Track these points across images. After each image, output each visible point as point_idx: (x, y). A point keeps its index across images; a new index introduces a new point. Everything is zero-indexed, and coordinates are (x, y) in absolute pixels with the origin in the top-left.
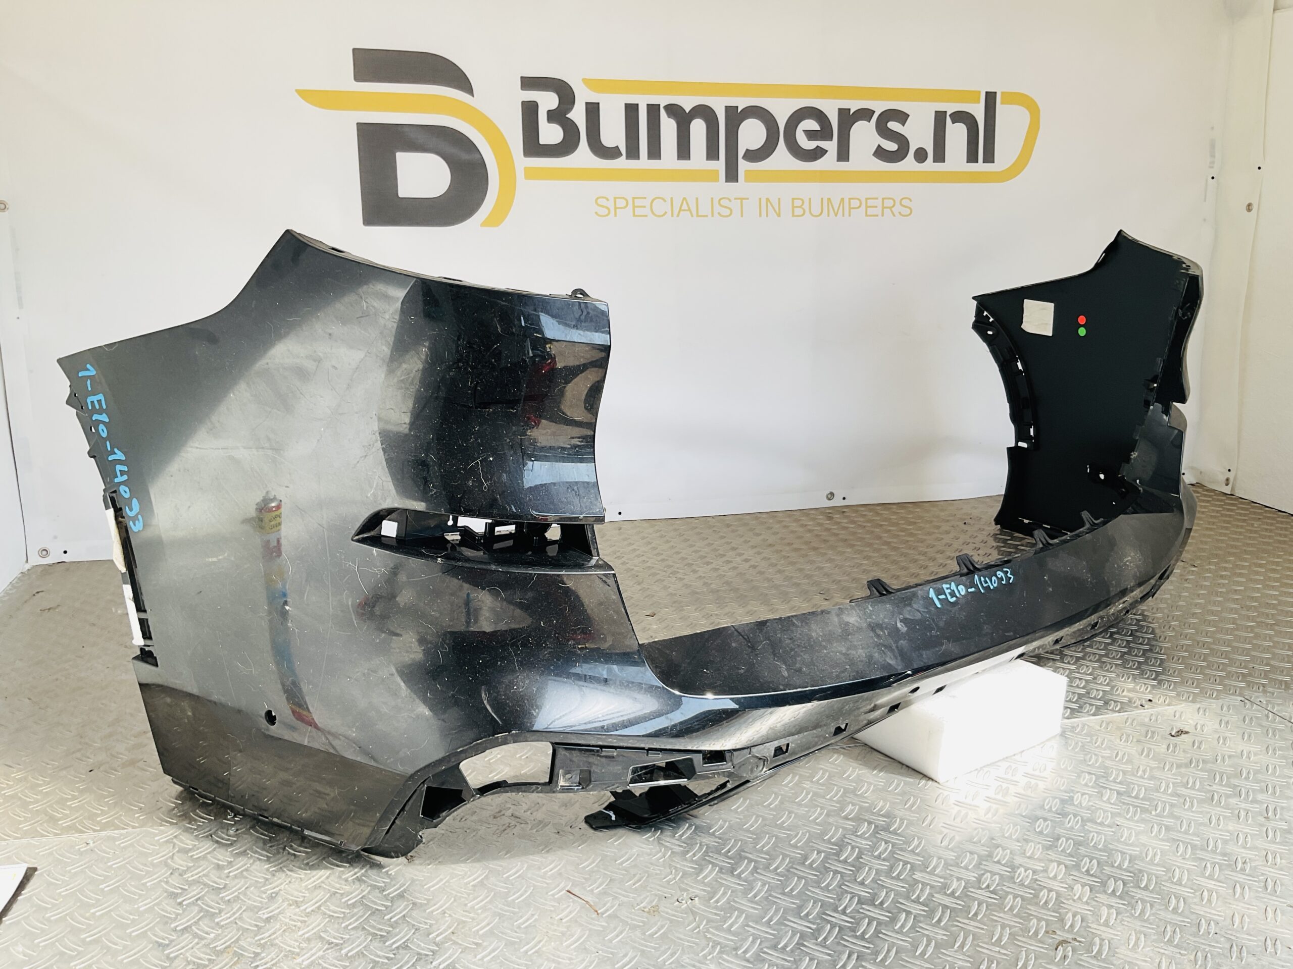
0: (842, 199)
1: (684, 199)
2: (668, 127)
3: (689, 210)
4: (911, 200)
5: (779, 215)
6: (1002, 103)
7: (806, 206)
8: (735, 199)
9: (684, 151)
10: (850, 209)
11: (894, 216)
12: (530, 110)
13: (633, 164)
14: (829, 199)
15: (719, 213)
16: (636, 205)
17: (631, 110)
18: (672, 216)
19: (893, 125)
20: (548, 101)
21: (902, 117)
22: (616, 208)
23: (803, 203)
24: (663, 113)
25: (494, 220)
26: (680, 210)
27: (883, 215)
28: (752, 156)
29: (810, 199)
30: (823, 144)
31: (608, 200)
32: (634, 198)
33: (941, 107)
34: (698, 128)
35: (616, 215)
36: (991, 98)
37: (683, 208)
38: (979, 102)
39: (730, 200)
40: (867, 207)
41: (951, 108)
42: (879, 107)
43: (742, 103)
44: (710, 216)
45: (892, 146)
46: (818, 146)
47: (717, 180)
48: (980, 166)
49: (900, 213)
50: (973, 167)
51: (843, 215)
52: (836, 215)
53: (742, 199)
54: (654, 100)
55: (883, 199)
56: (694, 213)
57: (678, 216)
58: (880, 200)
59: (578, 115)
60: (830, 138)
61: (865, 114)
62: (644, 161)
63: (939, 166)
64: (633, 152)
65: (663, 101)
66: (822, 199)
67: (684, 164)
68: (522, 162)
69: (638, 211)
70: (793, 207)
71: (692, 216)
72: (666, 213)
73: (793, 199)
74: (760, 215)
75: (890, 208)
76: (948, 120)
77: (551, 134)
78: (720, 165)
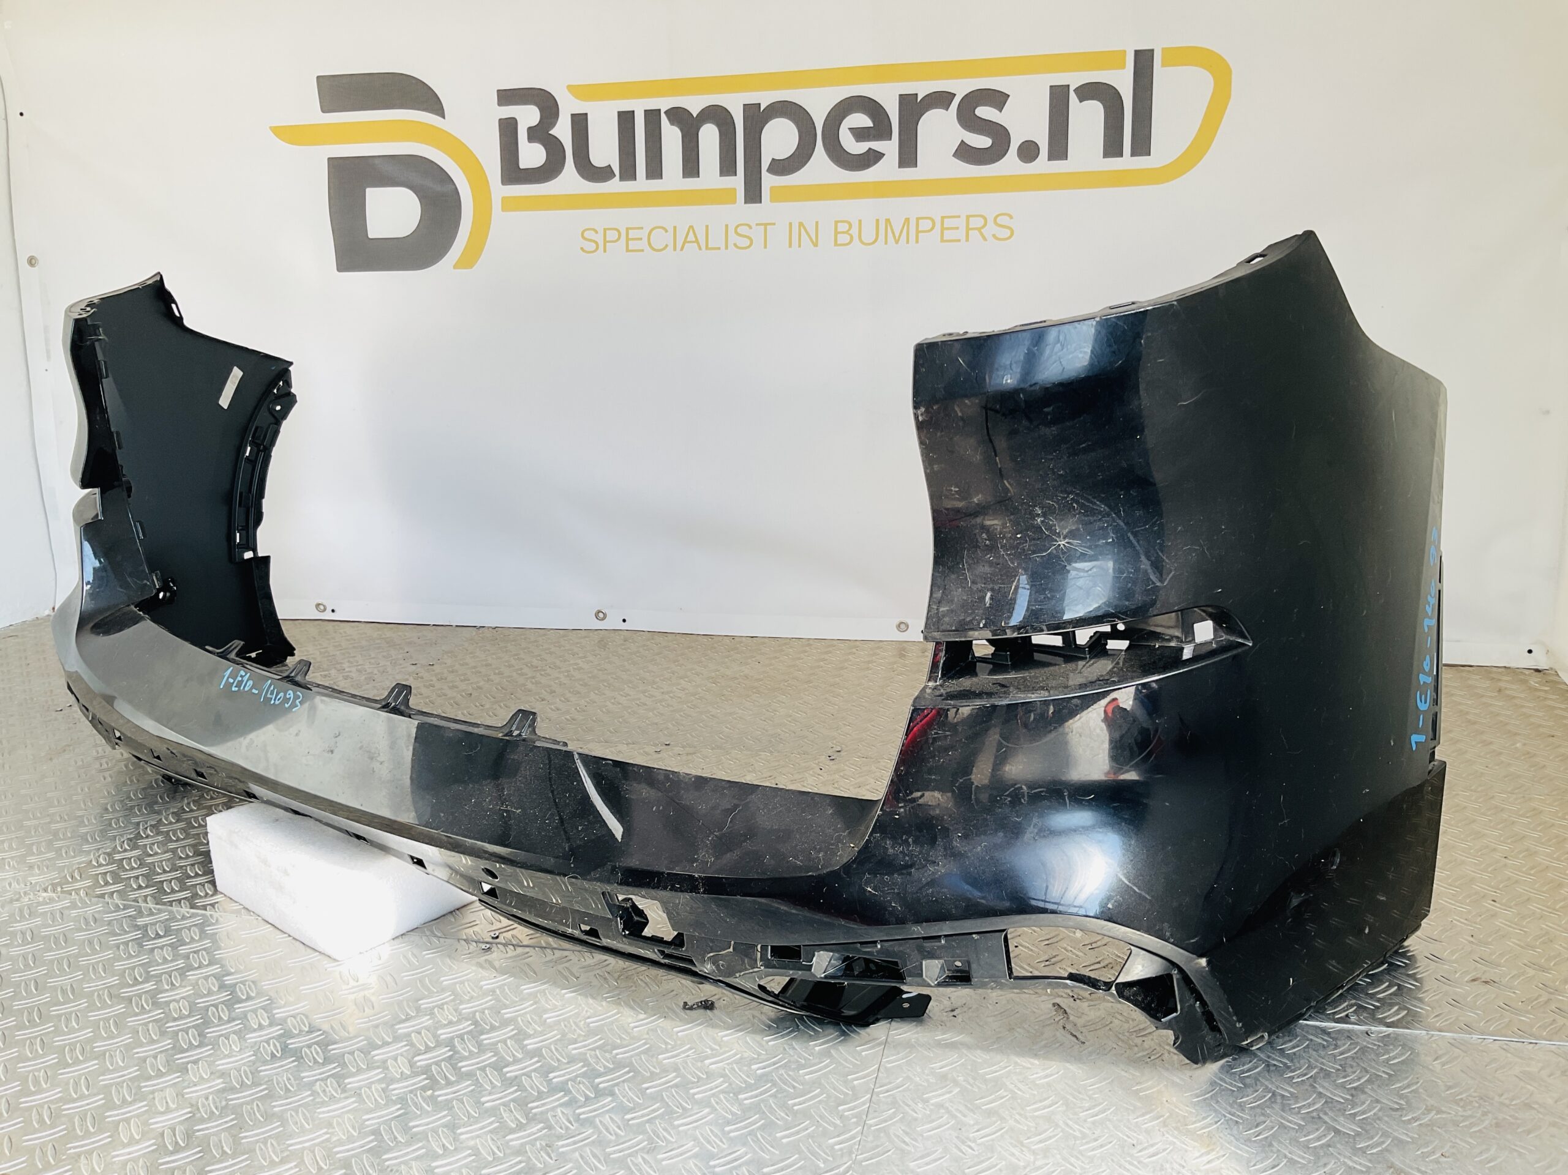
0: (907, 220)
1: (691, 227)
2: (671, 137)
3: (697, 241)
4: (1011, 217)
5: (816, 245)
6: (1163, 66)
7: (854, 231)
8: (757, 225)
9: (691, 167)
10: (918, 232)
11: (985, 239)
12: (508, 128)
13: (628, 186)
14: (888, 221)
15: (735, 245)
16: (630, 237)
17: (626, 119)
18: (675, 249)
19: (984, 112)
20: (528, 116)
21: (998, 99)
22: (605, 242)
23: (850, 227)
24: (664, 118)
25: (468, 261)
26: (685, 242)
27: (967, 240)
28: (781, 167)
29: (860, 221)
30: (877, 145)
31: (596, 232)
32: (628, 229)
33: (1060, 79)
34: (709, 136)
35: (605, 251)
36: (1144, 62)
37: (688, 240)
38: (1123, 67)
39: (750, 227)
40: (943, 229)
41: (1075, 80)
42: (961, 88)
43: (765, 99)
44: (723, 246)
45: (982, 142)
46: (870, 149)
47: (734, 202)
48: (1127, 162)
49: (994, 236)
50: (1114, 163)
51: (908, 242)
52: (897, 242)
53: (766, 225)
54: (652, 104)
55: (968, 217)
56: (703, 247)
57: (682, 249)
58: (963, 218)
59: (563, 130)
60: (888, 136)
61: (941, 99)
62: (642, 183)
63: (1058, 166)
64: (628, 172)
65: (664, 104)
66: (878, 221)
67: (691, 183)
68: (500, 191)
69: (633, 245)
70: (837, 233)
71: (700, 249)
72: (667, 246)
73: (836, 222)
74: (790, 246)
75: (979, 229)
76: (1073, 96)
77: (532, 155)
78: (737, 182)
